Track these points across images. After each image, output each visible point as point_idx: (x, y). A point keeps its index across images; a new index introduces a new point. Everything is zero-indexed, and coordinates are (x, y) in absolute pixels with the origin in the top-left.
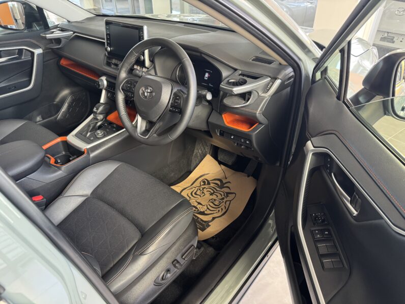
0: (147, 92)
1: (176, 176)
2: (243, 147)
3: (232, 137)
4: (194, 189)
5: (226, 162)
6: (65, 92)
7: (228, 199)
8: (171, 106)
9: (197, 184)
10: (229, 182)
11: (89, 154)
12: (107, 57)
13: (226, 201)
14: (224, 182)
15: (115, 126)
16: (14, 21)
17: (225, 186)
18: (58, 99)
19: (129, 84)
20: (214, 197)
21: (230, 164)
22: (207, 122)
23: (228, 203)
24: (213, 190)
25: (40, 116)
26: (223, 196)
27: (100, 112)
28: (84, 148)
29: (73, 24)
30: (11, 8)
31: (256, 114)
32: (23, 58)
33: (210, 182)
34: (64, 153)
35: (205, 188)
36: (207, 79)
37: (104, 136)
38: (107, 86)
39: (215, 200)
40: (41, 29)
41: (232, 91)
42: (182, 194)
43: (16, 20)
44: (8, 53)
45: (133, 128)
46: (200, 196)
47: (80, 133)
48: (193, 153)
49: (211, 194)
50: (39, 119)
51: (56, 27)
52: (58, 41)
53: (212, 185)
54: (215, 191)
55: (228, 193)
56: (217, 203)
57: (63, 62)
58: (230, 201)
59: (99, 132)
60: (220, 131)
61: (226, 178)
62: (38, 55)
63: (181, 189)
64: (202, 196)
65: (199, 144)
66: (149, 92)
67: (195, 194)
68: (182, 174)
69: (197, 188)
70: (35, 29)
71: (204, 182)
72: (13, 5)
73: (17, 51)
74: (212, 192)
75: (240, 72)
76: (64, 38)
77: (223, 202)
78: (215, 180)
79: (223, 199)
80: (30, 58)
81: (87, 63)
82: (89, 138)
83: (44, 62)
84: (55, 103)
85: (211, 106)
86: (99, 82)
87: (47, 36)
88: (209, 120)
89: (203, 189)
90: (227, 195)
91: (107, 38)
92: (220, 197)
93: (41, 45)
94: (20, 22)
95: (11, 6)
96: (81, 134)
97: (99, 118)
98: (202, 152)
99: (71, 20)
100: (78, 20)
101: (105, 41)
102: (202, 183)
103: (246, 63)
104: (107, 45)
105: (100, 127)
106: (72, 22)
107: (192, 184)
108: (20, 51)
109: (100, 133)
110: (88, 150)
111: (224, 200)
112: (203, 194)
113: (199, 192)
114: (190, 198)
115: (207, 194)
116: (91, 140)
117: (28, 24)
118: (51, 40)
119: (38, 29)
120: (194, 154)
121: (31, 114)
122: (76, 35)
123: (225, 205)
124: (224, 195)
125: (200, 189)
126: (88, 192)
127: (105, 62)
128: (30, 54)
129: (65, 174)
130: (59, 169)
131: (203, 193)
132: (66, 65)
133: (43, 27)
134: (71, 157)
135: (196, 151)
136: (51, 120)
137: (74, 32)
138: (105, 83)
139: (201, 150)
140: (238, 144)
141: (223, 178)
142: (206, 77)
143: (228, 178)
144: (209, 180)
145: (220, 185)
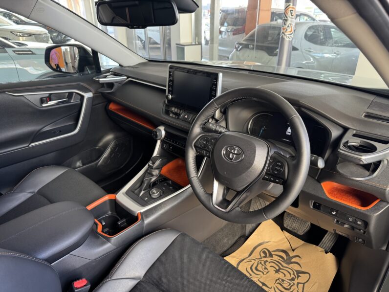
0: (234, 154)
2: (346, 226)
3: (334, 213)
4: (253, 261)
6: (109, 137)
7: (300, 280)
8: (267, 174)
9: (256, 254)
10: (298, 256)
11: (143, 220)
12: (166, 105)
13: (298, 283)
14: (291, 256)
15: (170, 182)
16: (65, 64)
17: (293, 260)
18: (101, 144)
19: (205, 140)
20: (281, 276)
23: (301, 286)
24: (277, 265)
25: (80, 161)
26: (293, 276)
27: (156, 167)
28: (138, 212)
29: (126, 68)
30: (64, 52)
31: (385, 190)
32: (72, 101)
33: (273, 253)
34: (110, 213)
35: (267, 261)
36: (290, 134)
37: (160, 197)
38: (165, 136)
39: (283, 281)
40: (92, 73)
41: (360, 160)
42: (240, 268)
43: (67, 63)
44: (58, 96)
45: (206, 195)
46: (263, 273)
47: (131, 191)
49: (277, 271)
50: (79, 164)
51: (108, 71)
52: (110, 85)
53: (275, 258)
54: (281, 267)
55: (299, 272)
56: (286, 285)
57: (112, 107)
58: (304, 284)
59: (154, 190)
60: (315, 203)
61: (293, 250)
62: (88, 99)
63: (238, 260)
64: (265, 273)
66: (236, 154)
67: (256, 269)
69: (257, 260)
70: (86, 72)
71: (264, 252)
72: (66, 50)
73: (67, 94)
74: (277, 268)
75: (354, 132)
76: (117, 82)
77: (294, 284)
78: (277, 250)
79: (293, 279)
80: (80, 102)
81: (143, 110)
82: (142, 198)
83: (92, 106)
84: (97, 147)
86: (156, 133)
87: (101, 80)
89: (265, 262)
90: (297, 274)
91: (169, 85)
92: (288, 276)
93: (91, 89)
94: (70, 65)
95: (64, 50)
96: (133, 192)
97: (154, 173)
99: (125, 64)
100: (131, 65)
101: (166, 88)
102: (263, 255)
103: (359, 121)
104: (168, 93)
105: (154, 184)
106: (125, 67)
107: (250, 255)
108: (71, 94)
109: (155, 193)
110: (142, 213)
111: (296, 282)
112: (266, 271)
113: (260, 266)
114: (251, 275)
115: (272, 270)
116: (145, 200)
117: (81, 69)
118: (103, 85)
119: (90, 73)
121: (71, 159)
122: (130, 80)
123: (297, 289)
124: (294, 274)
125: (261, 263)
126: (140, 272)
127: (164, 110)
128: (80, 97)
129: (115, 247)
130: (108, 240)
131: (266, 268)
132: (115, 110)
133: (95, 70)
134: (119, 221)
136: (91, 166)
137: (128, 78)
138: (163, 133)
140: (337, 221)
141: (289, 250)
142: (289, 132)
143: (295, 251)
144: (270, 250)
145: (285, 259)
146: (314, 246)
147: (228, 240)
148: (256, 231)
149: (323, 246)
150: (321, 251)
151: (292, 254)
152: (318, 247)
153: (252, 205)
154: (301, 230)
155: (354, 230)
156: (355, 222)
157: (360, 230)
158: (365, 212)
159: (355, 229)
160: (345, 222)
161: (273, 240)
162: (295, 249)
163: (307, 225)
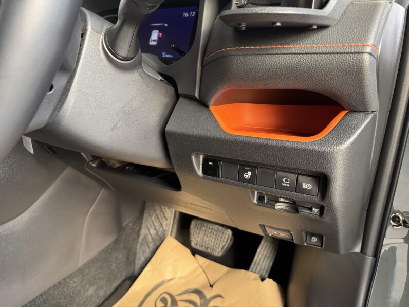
1: (101, 293)
2: (279, 206)
3: (247, 176)
5: (209, 251)
9: (148, 306)
10: (220, 296)
14: (208, 297)
17: (211, 304)
21: (218, 253)
22: (164, 137)
33: (178, 298)
36: (155, 43)
48: (138, 236)
53: (182, 306)
60: (206, 161)
61: (211, 286)
65: (150, 216)
68: (115, 285)
71: (163, 300)
78: (187, 292)
85: (171, 89)
88: (168, 128)
98: (157, 232)
102: (160, 304)
120: (141, 237)
135: (144, 231)
139: (155, 229)
140: (261, 199)
141: (204, 287)
142: (154, 40)
143: (214, 287)
144: (174, 294)
145: (199, 305)
146: (243, 271)
147: (97, 289)
148: (150, 264)
149: (256, 269)
150: (253, 280)
151: (209, 294)
152: (249, 273)
153: (144, 222)
154: (217, 246)
155: (297, 211)
156: (298, 188)
157: (310, 209)
158: (316, 148)
159: (300, 209)
160: (276, 192)
161: (179, 275)
162: (215, 283)
163: (227, 237)
